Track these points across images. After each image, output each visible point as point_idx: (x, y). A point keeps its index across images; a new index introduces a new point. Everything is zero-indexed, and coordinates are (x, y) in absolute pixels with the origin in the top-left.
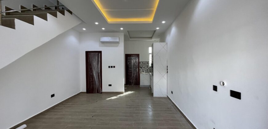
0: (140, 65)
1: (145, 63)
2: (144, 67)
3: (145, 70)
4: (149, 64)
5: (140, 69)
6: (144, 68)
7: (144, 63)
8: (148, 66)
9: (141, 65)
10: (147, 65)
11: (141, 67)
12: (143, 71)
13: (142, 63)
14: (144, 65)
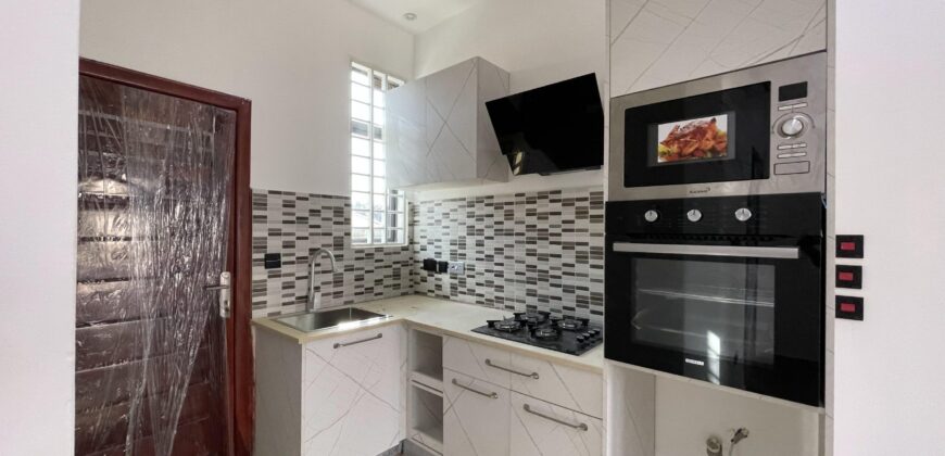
0: (259, 231)
1: (314, 212)
2: (302, 249)
3: (316, 280)
4: (348, 221)
5: (259, 273)
6: (301, 270)
7: (302, 209)
8: (339, 244)
9: (274, 233)
10: (338, 231)
11: (273, 261)
12: (293, 299)
13: (284, 214)
14: (306, 238)
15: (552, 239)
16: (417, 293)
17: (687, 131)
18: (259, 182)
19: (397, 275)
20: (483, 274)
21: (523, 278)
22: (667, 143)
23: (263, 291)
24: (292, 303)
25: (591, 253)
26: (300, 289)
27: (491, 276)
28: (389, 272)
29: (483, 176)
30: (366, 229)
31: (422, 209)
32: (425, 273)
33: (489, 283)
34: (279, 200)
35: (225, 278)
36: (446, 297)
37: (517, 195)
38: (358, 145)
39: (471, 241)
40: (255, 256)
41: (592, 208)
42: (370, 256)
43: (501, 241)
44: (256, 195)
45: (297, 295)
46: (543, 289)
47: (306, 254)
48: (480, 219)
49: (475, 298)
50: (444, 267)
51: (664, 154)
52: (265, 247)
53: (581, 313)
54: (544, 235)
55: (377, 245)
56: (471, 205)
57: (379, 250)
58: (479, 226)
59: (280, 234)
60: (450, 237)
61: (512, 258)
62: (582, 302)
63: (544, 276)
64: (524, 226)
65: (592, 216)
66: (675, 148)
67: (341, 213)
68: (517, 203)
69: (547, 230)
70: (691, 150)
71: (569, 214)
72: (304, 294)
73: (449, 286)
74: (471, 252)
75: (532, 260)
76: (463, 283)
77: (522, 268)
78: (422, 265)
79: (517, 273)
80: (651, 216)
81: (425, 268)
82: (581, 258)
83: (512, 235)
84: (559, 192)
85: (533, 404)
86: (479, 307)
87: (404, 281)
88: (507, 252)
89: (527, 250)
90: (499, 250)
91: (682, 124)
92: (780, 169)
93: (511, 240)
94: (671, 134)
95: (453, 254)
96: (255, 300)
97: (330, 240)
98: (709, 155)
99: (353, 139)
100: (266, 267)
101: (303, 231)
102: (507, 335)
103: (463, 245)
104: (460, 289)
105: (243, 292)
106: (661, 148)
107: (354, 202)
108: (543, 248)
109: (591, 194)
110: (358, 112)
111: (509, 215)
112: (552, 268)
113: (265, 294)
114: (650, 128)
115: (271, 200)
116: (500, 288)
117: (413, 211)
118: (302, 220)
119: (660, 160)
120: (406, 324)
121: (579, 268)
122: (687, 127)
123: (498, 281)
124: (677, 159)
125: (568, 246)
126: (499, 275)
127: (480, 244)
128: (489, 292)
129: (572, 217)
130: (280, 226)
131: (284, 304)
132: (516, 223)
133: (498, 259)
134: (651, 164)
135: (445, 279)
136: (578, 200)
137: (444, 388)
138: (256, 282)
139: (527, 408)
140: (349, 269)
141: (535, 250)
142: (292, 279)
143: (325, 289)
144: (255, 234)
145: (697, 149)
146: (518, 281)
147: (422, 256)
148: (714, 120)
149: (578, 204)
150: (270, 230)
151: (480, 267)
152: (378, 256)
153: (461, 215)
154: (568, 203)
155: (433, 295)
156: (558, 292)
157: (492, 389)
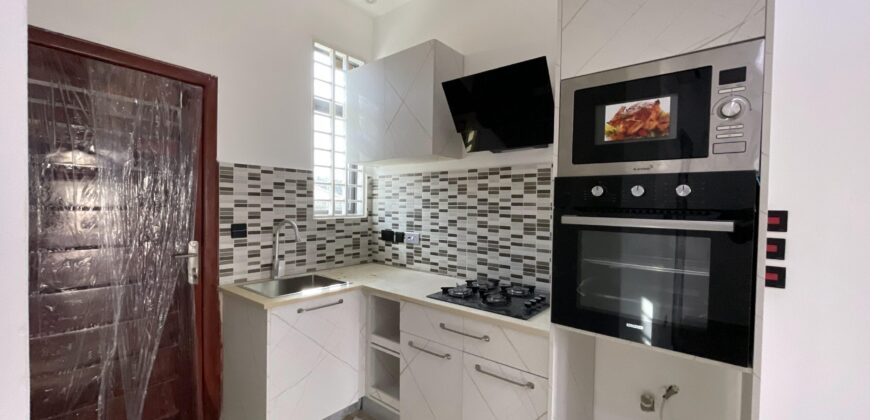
0: (225, 202)
1: (280, 185)
2: (266, 220)
3: (280, 249)
4: (310, 194)
5: (225, 242)
6: (266, 239)
7: (266, 182)
8: (302, 215)
9: (240, 204)
10: (301, 203)
11: (239, 231)
12: (258, 267)
13: (250, 186)
14: (271, 210)
15: (502, 212)
16: (375, 261)
17: (632, 112)
18: (225, 155)
19: (356, 245)
20: (437, 244)
21: (474, 248)
22: (613, 123)
23: (230, 259)
24: (258, 270)
25: (539, 225)
26: (265, 257)
27: (444, 246)
28: (350, 241)
29: (439, 152)
30: (328, 200)
31: (381, 183)
32: (382, 243)
33: (443, 253)
34: (245, 173)
35: (193, 246)
36: (403, 266)
37: (470, 171)
38: (320, 122)
39: (426, 213)
40: (222, 226)
41: (539, 184)
42: (331, 226)
43: (454, 214)
44: (223, 168)
45: (263, 263)
46: (493, 258)
47: (271, 224)
48: (435, 193)
49: (429, 267)
50: (400, 238)
51: (610, 133)
52: (232, 218)
53: (528, 280)
54: (494, 209)
55: (338, 216)
56: (427, 179)
57: (340, 221)
58: (434, 199)
59: (246, 206)
60: (406, 210)
61: (464, 229)
62: (529, 271)
63: (494, 247)
64: (476, 200)
65: (540, 192)
66: (620, 128)
67: (304, 186)
68: (470, 178)
69: (497, 204)
70: (637, 129)
71: (518, 189)
72: (269, 262)
73: (405, 255)
74: (426, 224)
75: (483, 232)
76: (418, 252)
77: (474, 239)
78: (380, 236)
79: (469, 244)
80: (597, 191)
81: (383, 238)
82: (529, 230)
83: (465, 208)
84: (509, 168)
85: (484, 364)
86: (434, 275)
87: (363, 251)
88: (460, 224)
89: (479, 222)
90: (452, 222)
91: (628, 105)
92: (718, 148)
93: (464, 213)
94: (618, 114)
95: (410, 225)
96: (222, 267)
97: (293, 211)
98: (653, 135)
99: (315, 116)
100: (233, 237)
101: (267, 202)
102: (460, 301)
103: (419, 217)
104: (416, 258)
105: (210, 259)
106: (608, 128)
107: (316, 176)
108: (493, 220)
109: (539, 170)
110: (321, 91)
111: (462, 190)
112: (501, 239)
113: (232, 262)
114: (598, 108)
115: (237, 172)
116: (453, 257)
117: (372, 185)
118: (267, 192)
119: (606, 139)
120: (366, 291)
121: (527, 239)
122: (632, 108)
123: (451, 251)
124: (621, 138)
125: (517, 219)
126: (452, 245)
127: (434, 216)
128: (443, 261)
129: (521, 192)
130: (246, 198)
131: (250, 272)
132: (469, 197)
133: (451, 230)
134: (598, 143)
135: (402, 248)
136: (527, 176)
137: (400, 349)
138: (222, 250)
139: (478, 368)
140: (312, 239)
141: (486, 222)
142: (257, 248)
143: (289, 258)
144: (222, 205)
145: (641, 129)
146: (469, 251)
147: (381, 227)
148: (658, 102)
149: (526, 180)
150: (236, 201)
151: (435, 237)
152: (339, 227)
153: (417, 190)
154: (517, 179)
155: (390, 263)
156: (506, 261)
157: (446, 351)
